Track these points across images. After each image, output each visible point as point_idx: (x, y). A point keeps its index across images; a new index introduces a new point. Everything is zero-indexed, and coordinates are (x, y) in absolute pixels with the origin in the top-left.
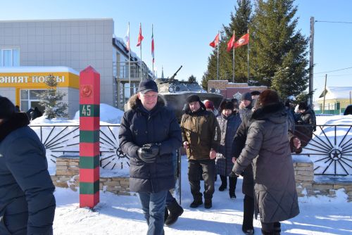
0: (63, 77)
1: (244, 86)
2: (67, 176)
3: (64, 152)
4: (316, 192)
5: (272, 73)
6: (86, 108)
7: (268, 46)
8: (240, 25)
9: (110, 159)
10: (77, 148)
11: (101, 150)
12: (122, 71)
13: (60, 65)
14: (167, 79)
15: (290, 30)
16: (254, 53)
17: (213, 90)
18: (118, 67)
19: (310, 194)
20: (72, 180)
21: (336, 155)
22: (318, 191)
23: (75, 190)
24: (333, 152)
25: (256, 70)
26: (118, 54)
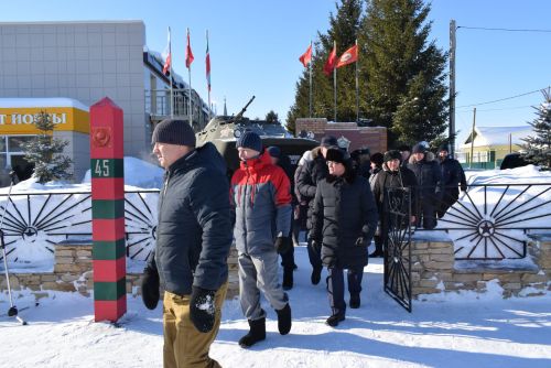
0: (64, 115)
1: (351, 126)
2: (73, 273)
3: (67, 235)
4: (457, 285)
5: (393, 107)
6: (101, 164)
7: (388, 65)
8: (344, 32)
9: (143, 245)
10: (88, 228)
11: (127, 230)
12: (159, 105)
13: (59, 95)
14: (232, 117)
15: (420, 40)
16: (366, 76)
17: (304, 134)
18: (153, 98)
19: (449, 289)
20: (82, 279)
21: (486, 229)
22: (461, 284)
23: (88, 295)
24: (483, 225)
25: (369, 102)
26: (152, 77)
